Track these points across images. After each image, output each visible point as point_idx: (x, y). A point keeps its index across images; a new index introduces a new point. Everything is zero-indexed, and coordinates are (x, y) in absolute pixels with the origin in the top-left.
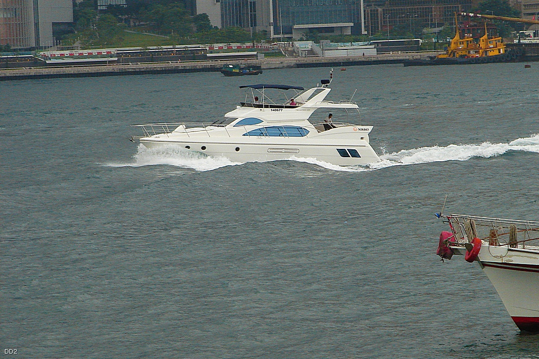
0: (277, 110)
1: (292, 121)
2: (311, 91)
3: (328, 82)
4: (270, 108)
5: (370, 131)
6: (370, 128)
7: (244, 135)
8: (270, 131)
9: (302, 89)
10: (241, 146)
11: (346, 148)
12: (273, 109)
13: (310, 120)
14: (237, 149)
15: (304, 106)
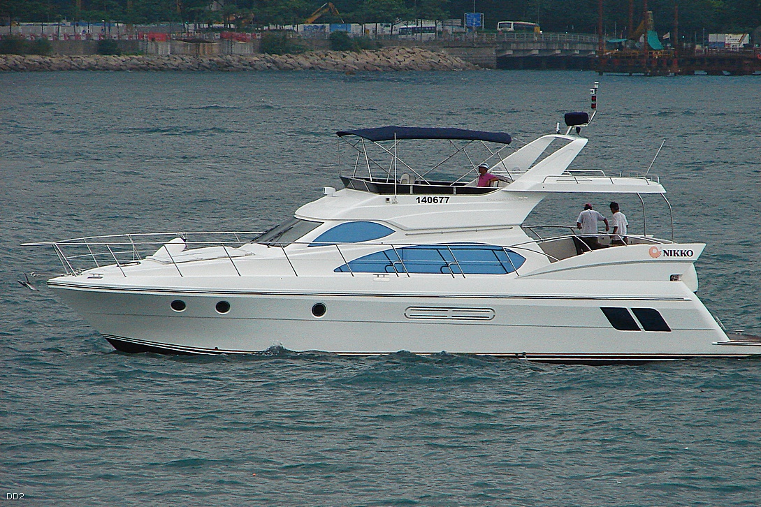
0: (435, 200)
1: (476, 229)
2: (540, 144)
3: (583, 118)
4: (415, 192)
5: (695, 258)
6: (698, 249)
7: (340, 270)
8: (412, 258)
9: (503, 139)
10: (329, 302)
11: (628, 305)
12: (422, 197)
13: (530, 226)
14: (319, 310)
15: (510, 187)
